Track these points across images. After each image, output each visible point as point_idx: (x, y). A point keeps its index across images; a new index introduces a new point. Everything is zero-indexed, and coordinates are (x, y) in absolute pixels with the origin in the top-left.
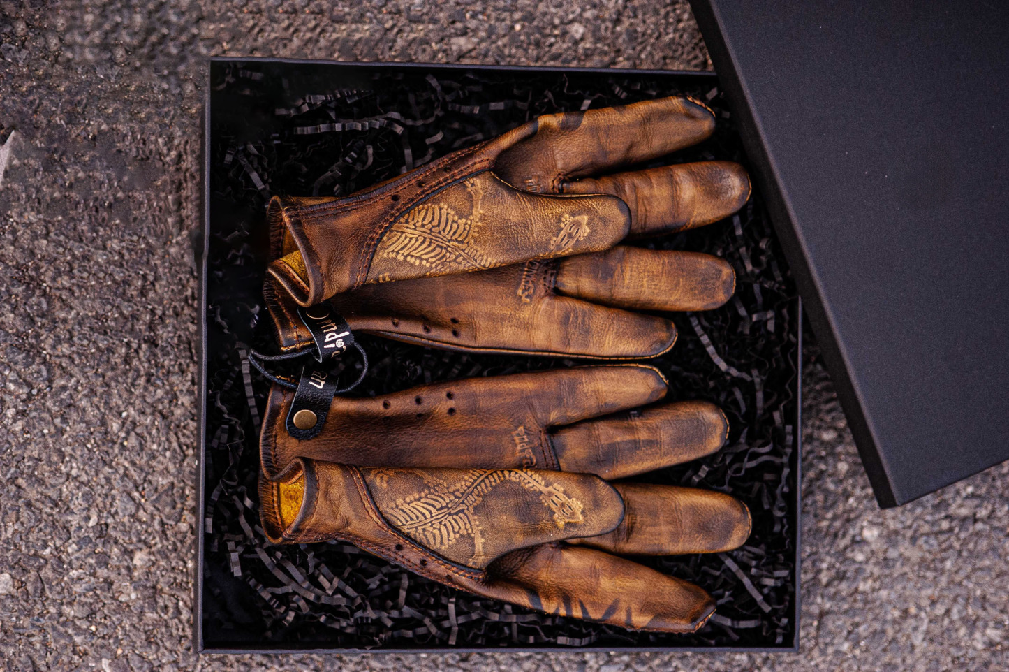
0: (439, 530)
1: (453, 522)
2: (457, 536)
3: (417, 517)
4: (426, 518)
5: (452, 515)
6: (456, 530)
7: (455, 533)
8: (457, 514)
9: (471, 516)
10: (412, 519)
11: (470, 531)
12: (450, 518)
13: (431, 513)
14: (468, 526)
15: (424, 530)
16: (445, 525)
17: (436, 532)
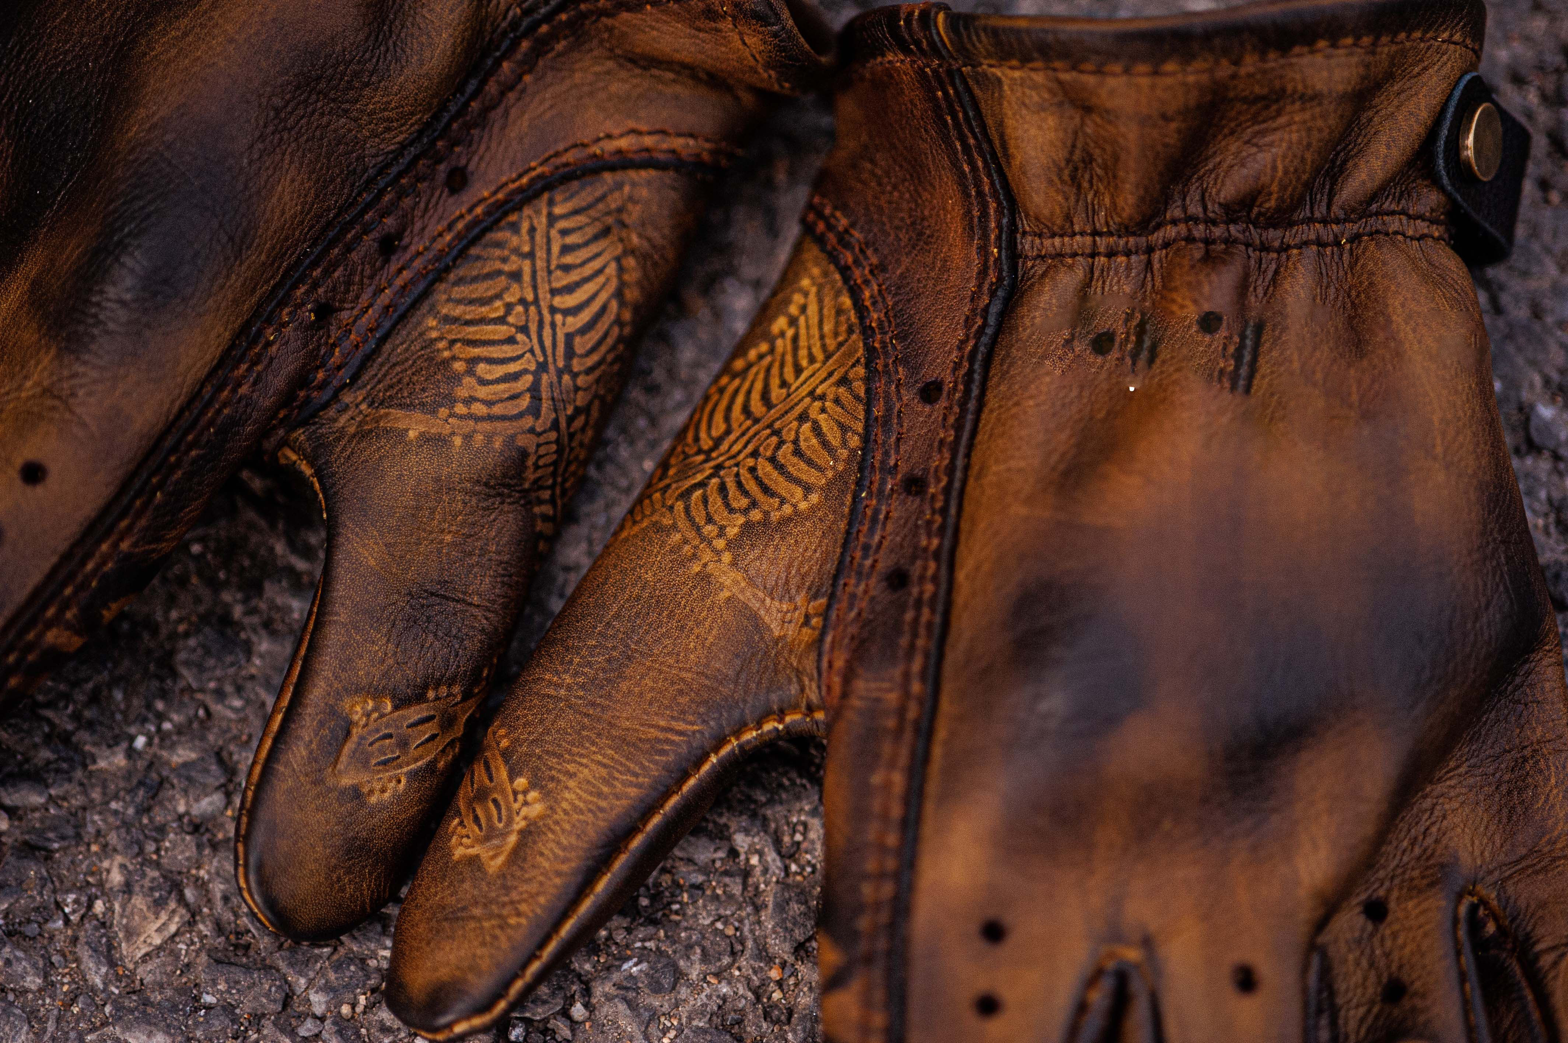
0: (501, 320)
1: (513, 368)
2: (459, 366)
3: (566, 268)
4: (554, 292)
5: (537, 374)
6: (481, 368)
7: (473, 361)
8: (534, 390)
9: (509, 428)
10: (566, 249)
11: (460, 409)
12: (528, 363)
13: (567, 312)
14: (479, 409)
15: (516, 276)
16: (511, 340)
17: (497, 309)
